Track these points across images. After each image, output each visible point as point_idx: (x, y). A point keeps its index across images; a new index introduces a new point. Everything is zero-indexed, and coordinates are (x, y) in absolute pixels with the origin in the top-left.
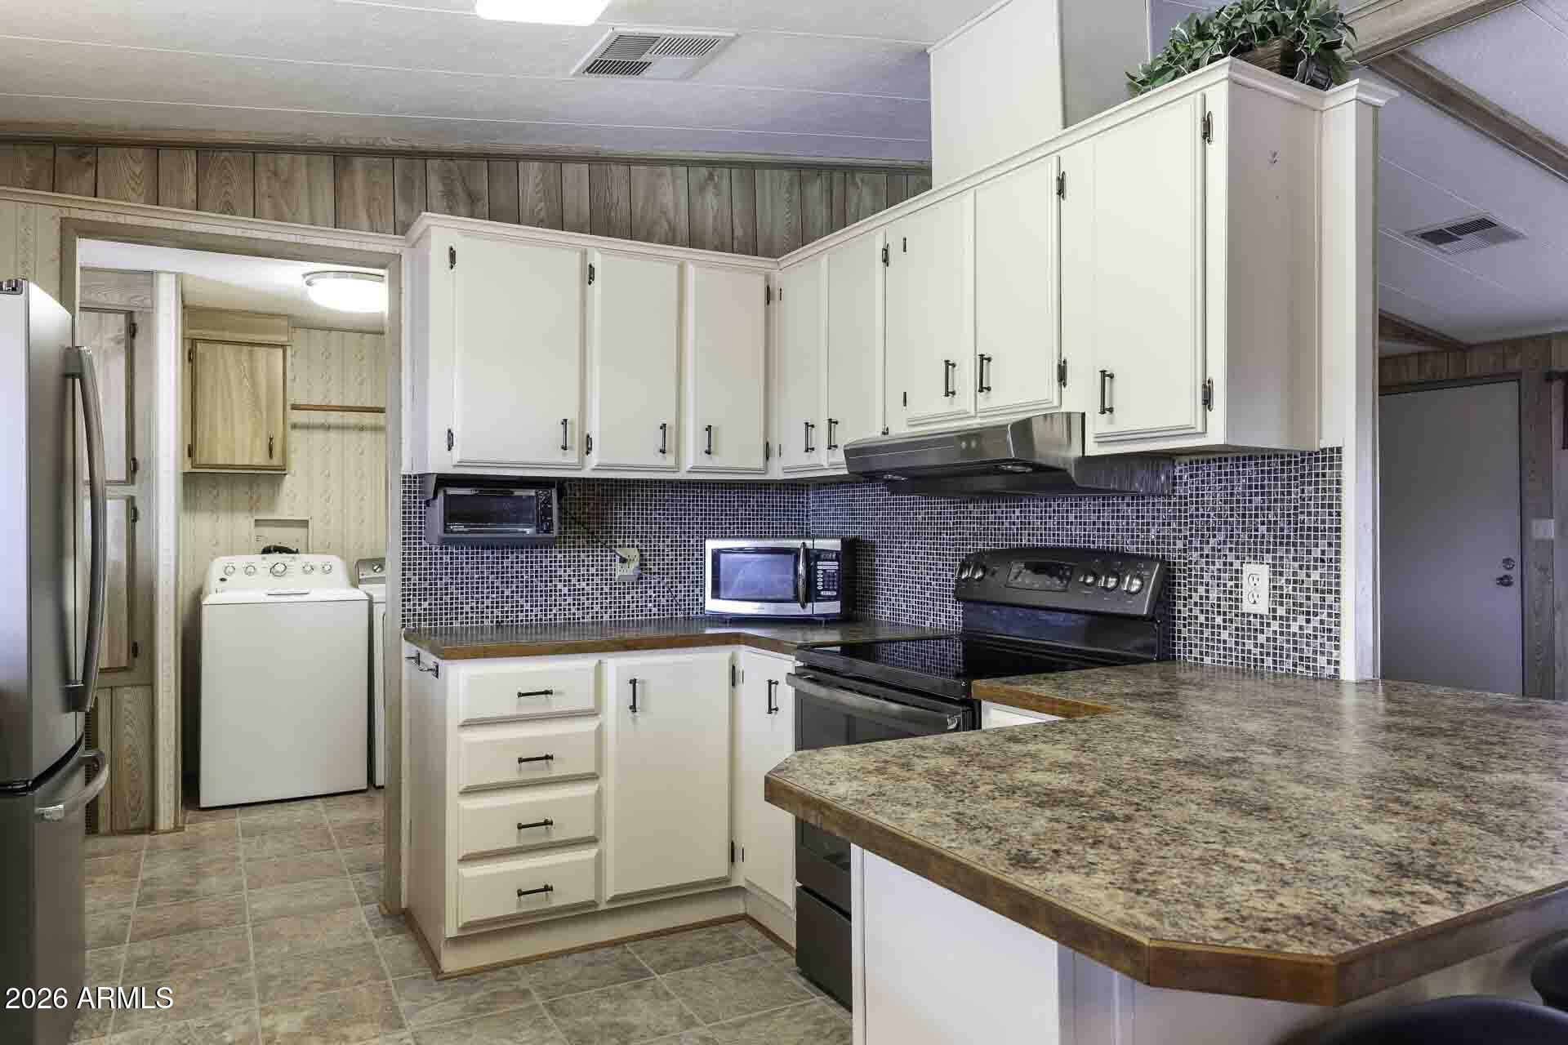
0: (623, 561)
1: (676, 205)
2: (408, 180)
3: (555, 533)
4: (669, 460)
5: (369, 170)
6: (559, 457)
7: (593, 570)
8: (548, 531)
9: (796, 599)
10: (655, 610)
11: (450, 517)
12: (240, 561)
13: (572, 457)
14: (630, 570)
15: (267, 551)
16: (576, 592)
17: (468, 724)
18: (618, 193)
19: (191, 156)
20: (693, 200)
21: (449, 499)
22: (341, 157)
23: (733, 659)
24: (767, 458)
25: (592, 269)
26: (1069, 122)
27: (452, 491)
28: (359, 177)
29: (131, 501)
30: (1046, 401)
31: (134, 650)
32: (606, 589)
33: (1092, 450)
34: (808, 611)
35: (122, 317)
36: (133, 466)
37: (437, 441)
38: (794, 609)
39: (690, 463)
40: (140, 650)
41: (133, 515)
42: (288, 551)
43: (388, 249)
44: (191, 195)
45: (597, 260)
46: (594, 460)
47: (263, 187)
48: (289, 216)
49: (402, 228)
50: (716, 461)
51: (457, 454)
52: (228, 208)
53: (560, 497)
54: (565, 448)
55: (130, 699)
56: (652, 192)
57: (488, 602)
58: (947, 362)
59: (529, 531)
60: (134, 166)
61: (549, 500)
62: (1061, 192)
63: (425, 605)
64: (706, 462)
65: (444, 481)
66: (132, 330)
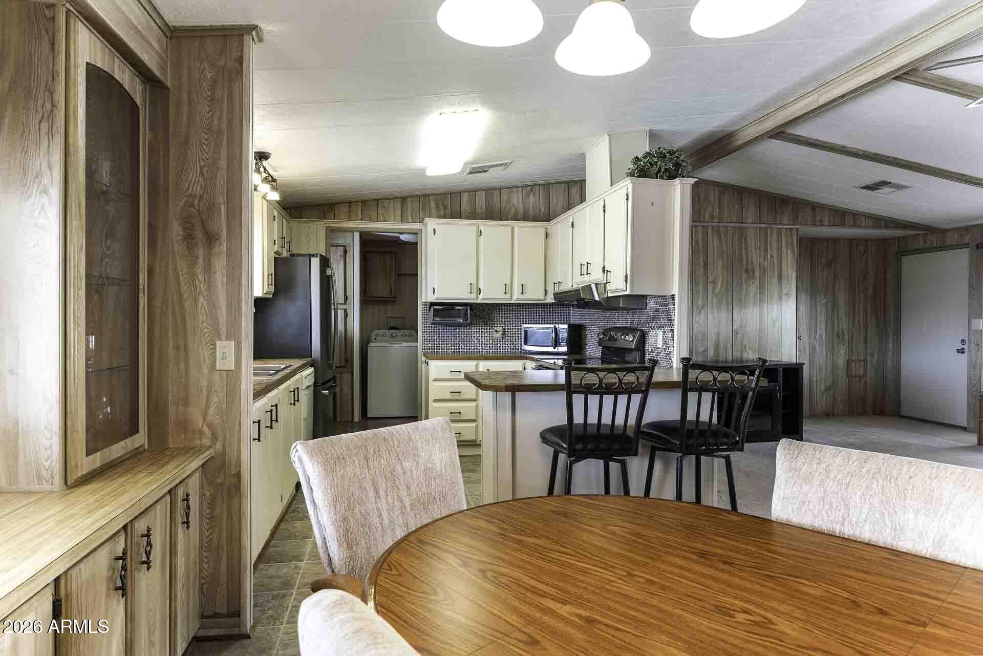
0: (496, 331)
1: (518, 202)
2: (424, 205)
3: (469, 321)
4: (508, 296)
5: (412, 202)
6: (469, 296)
7: (486, 335)
8: (466, 320)
9: (552, 346)
10: (509, 349)
11: (434, 316)
12: (381, 332)
13: (474, 296)
14: (499, 335)
15: (390, 329)
16: (479, 342)
17: (435, 380)
18: (496, 200)
19: (360, 204)
20: (525, 200)
21: (435, 311)
22: (403, 199)
23: (524, 364)
24: (546, 294)
25: (481, 232)
26: (613, 183)
27: (435, 307)
28: (409, 204)
29: (345, 310)
30: (599, 279)
31: (347, 360)
32: (491, 342)
33: (610, 295)
34: (556, 350)
35: (342, 248)
36: (346, 298)
37: (430, 291)
38: (551, 349)
39: (516, 297)
40: (348, 361)
41: (346, 315)
42: (397, 329)
43: (419, 228)
44: (360, 216)
45: (482, 228)
46: (481, 296)
47: (380, 212)
48: (387, 220)
49: (422, 221)
50: (526, 296)
51: (436, 296)
52: (370, 220)
53: (470, 309)
54: (471, 293)
55: (346, 377)
56: (509, 199)
57: (450, 345)
58: (581, 265)
59: (461, 320)
60: (344, 209)
61: (467, 310)
62: (604, 211)
63: (430, 345)
64: (521, 297)
65: (432, 304)
66: (345, 252)
